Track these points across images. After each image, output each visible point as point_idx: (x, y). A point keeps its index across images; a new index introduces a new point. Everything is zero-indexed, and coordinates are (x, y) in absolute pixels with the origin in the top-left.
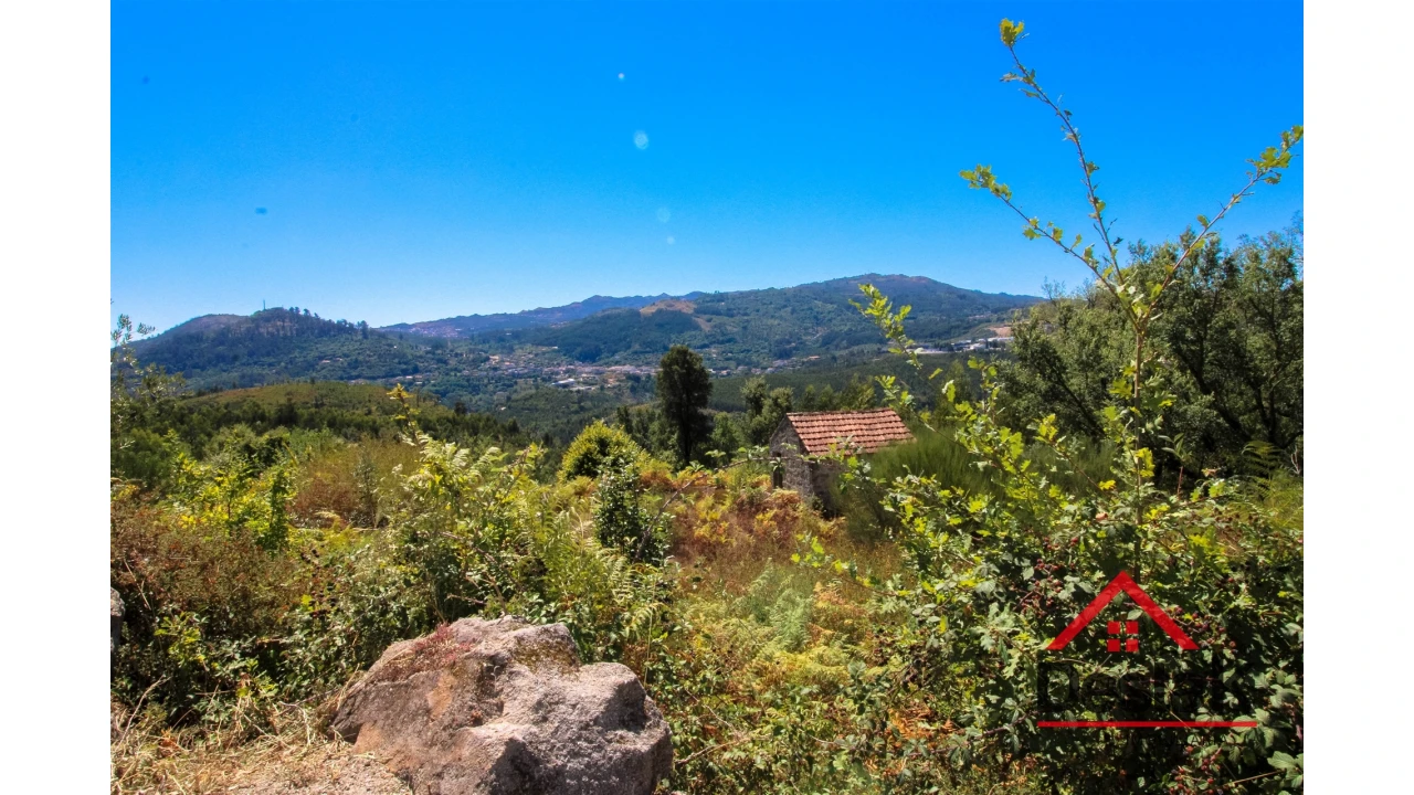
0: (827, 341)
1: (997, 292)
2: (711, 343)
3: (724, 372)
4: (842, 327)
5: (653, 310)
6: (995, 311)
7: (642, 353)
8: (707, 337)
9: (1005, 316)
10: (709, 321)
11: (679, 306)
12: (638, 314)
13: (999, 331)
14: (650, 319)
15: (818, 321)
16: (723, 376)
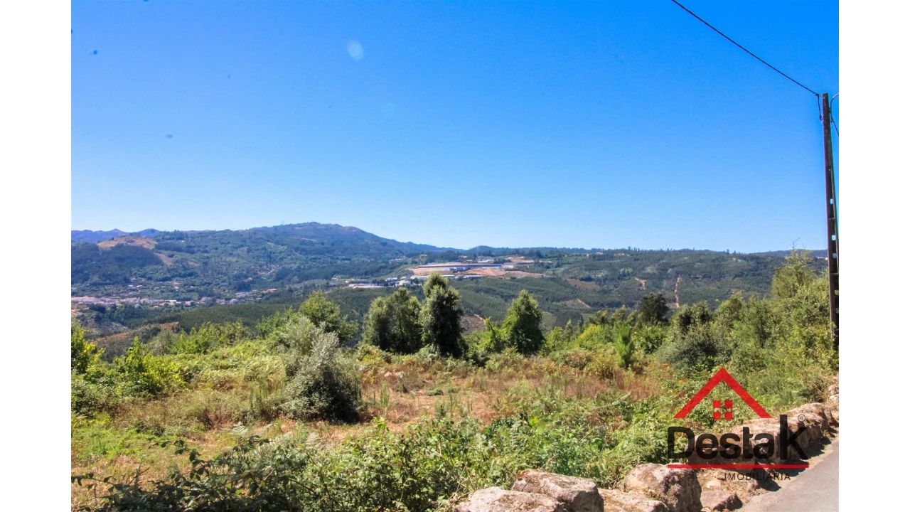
0: (280, 277)
1: (406, 241)
2: (174, 277)
3: (188, 303)
4: (292, 265)
5: (113, 244)
6: (409, 256)
7: (101, 284)
8: (169, 271)
9: (417, 260)
10: (171, 256)
11: (138, 242)
12: (96, 248)
13: (415, 271)
14: (107, 253)
15: (271, 258)
16: (187, 306)
